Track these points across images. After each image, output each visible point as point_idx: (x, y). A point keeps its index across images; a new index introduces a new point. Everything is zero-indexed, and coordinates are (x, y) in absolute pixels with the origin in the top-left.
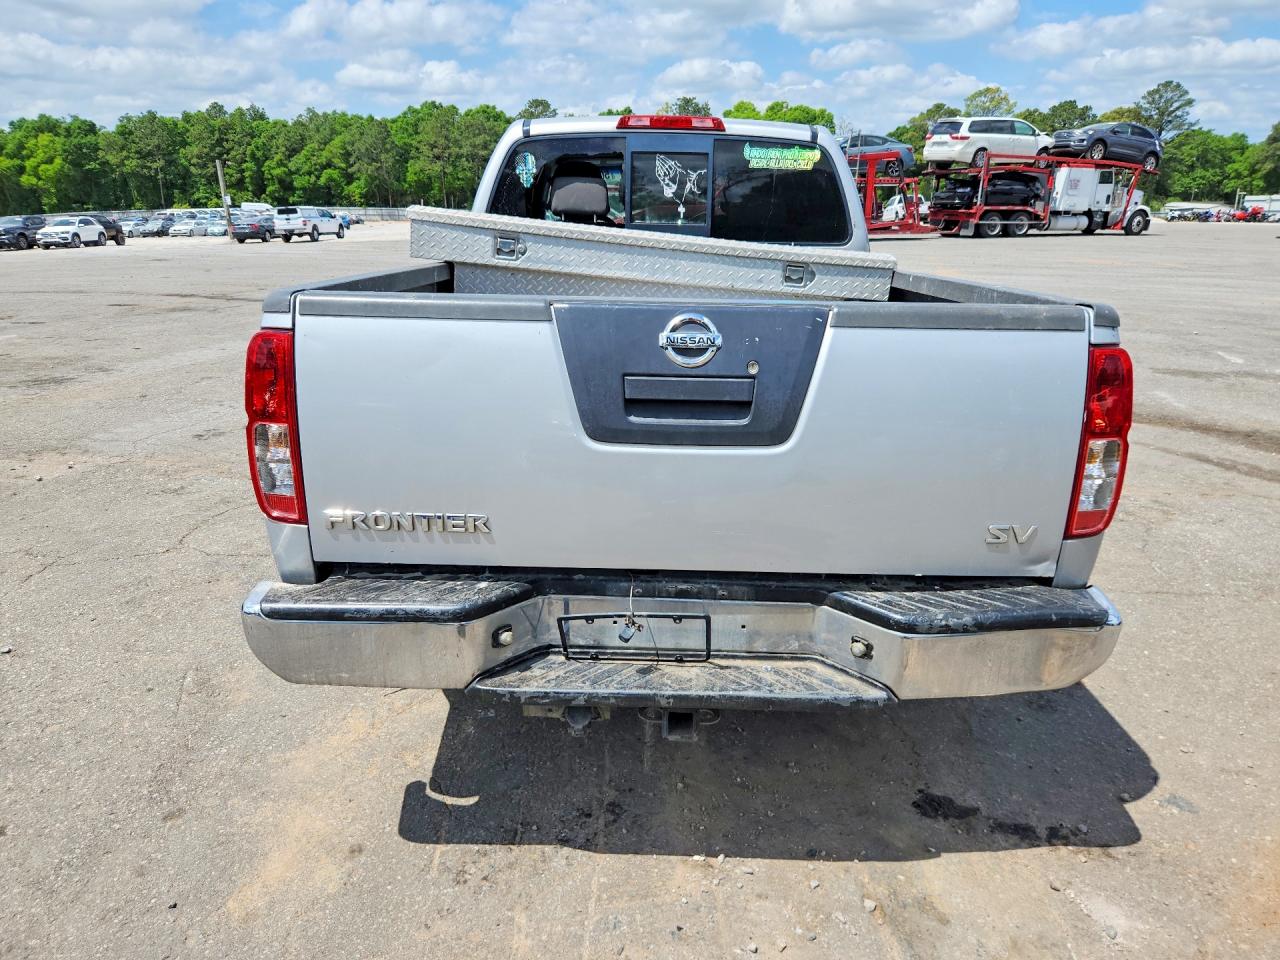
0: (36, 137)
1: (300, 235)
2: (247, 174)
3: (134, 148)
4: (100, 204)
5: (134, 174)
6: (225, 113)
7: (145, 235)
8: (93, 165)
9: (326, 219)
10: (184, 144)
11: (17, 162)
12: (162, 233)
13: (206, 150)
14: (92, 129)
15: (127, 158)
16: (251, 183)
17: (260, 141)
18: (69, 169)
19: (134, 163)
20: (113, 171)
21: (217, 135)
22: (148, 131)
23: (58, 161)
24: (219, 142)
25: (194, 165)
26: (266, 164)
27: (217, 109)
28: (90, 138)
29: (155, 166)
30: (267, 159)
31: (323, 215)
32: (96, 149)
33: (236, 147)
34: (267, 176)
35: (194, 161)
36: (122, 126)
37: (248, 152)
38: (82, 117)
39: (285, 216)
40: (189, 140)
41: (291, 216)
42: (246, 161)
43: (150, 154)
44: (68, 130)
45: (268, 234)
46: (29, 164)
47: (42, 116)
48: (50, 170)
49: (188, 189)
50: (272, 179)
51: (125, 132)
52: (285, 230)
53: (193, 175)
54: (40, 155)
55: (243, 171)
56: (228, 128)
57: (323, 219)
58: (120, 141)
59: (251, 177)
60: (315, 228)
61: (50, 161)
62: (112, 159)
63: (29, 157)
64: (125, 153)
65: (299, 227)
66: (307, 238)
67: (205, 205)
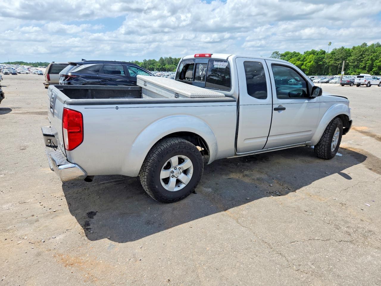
0: (309, 56)
1: (363, 85)
2: (367, 65)
3: (334, 58)
4: (319, 74)
5: (332, 65)
6: (367, 45)
7: (322, 83)
8: (321, 63)
9: (375, 80)
10: (350, 56)
11: (302, 62)
12: (327, 82)
13: (356, 58)
14: (324, 53)
15: (331, 61)
16: (368, 68)
17: (375, 54)
18: (314, 64)
19: (333, 62)
20: (326, 64)
21: (361, 53)
22: (340, 53)
23: (312, 62)
24: (361, 55)
25: (351, 62)
26: (375, 61)
27: (365, 44)
28: (323, 55)
29: (338, 63)
30: (376, 59)
31: (375, 78)
32: (324, 58)
33: (367, 56)
34: (375, 65)
35: (351, 61)
36: (333, 52)
37: (370, 58)
38: (323, 50)
39: (359, 78)
40: (352, 55)
41: (361, 78)
42: (368, 61)
43: (338, 59)
44: (317, 54)
45: (352, 84)
46: (305, 63)
47: (312, 50)
48: (309, 64)
49: (346, 69)
50: (376, 66)
51: (333, 53)
52: (358, 83)
53: (349, 65)
54: (308, 61)
55: (367, 64)
56: (367, 50)
57: (374, 80)
58: (331, 56)
59: (369, 66)
60: (369, 82)
61: (310, 62)
62: (327, 61)
63: (305, 61)
64: (331, 59)
65: (362, 82)
66: (365, 86)
67: (350, 74)
